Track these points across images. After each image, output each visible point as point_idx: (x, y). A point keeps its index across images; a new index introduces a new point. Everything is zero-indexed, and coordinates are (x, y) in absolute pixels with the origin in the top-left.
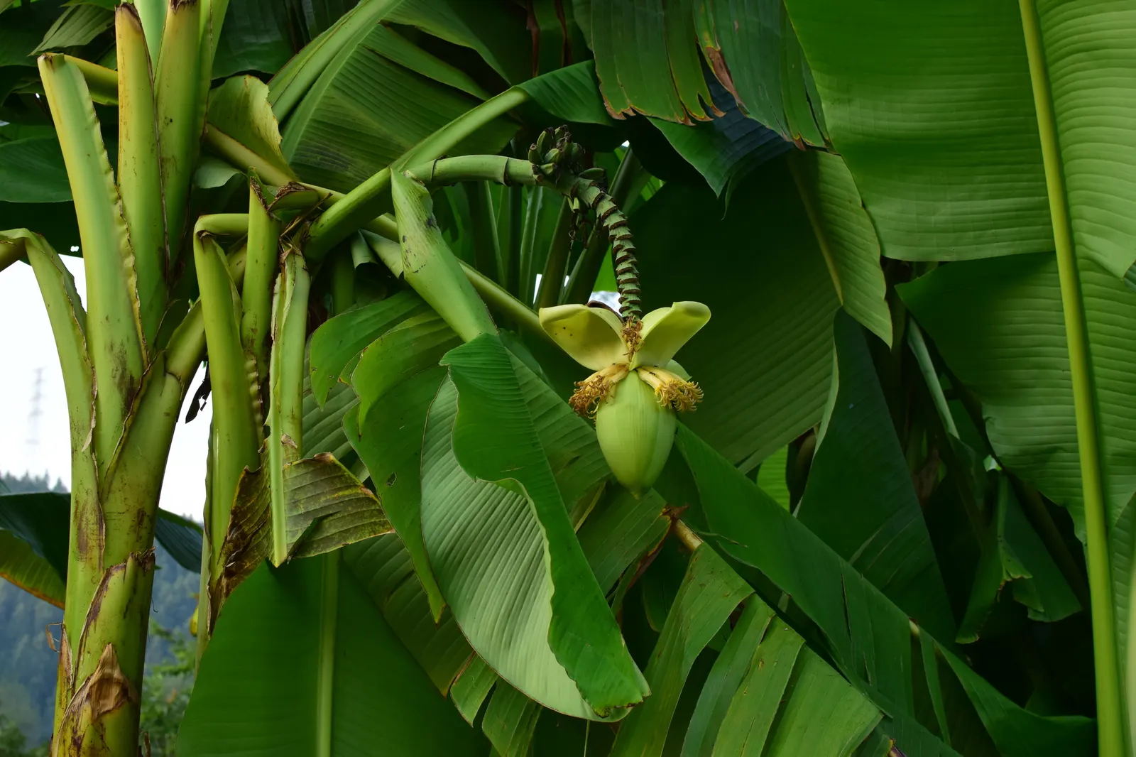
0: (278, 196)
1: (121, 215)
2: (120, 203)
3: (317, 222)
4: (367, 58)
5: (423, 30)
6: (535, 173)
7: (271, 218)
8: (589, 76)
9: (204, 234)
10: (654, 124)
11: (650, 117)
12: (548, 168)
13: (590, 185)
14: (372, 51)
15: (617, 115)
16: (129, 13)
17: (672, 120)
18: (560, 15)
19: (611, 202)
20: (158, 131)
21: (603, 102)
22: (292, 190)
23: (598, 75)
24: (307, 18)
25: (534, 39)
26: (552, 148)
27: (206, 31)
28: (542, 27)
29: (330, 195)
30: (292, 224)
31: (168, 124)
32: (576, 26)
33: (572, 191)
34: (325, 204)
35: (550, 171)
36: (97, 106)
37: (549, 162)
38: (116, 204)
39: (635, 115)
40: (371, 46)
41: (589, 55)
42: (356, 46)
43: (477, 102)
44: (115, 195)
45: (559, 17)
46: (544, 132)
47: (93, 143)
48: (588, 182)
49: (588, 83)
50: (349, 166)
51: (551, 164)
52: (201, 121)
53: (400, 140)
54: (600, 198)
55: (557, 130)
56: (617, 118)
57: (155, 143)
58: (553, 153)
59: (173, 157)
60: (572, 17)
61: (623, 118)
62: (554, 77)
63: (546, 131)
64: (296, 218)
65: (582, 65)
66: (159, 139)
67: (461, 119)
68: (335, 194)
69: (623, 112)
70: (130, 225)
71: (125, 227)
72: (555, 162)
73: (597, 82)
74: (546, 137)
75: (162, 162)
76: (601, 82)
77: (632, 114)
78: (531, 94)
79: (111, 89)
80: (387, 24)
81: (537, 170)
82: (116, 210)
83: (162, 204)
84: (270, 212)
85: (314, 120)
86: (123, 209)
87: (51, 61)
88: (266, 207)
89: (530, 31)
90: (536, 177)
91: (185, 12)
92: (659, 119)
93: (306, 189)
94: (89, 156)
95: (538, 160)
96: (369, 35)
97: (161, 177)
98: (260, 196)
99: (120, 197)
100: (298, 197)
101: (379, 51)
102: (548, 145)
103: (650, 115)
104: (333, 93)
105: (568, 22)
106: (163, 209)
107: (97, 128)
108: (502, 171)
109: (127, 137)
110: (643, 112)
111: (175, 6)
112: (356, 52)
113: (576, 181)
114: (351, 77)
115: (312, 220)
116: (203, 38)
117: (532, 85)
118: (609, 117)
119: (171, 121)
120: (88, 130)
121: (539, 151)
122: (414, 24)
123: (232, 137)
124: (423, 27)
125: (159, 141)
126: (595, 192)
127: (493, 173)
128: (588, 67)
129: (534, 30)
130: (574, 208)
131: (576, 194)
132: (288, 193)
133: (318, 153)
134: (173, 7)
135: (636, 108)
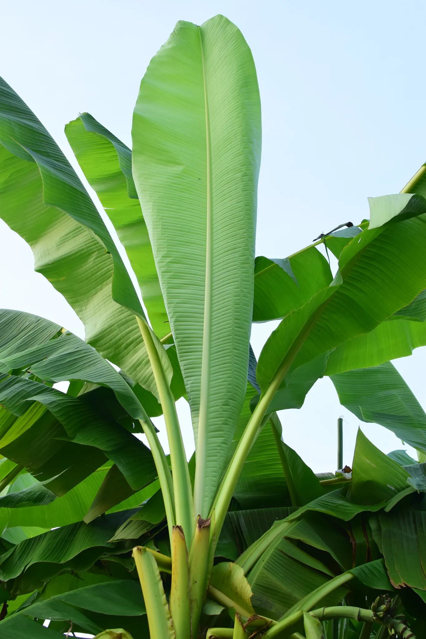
0: (248, 621)
1: (172, 626)
2: (171, 619)
3: (265, 634)
4: (280, 555)
5: (304, 542)
6: (374, 616)
7: (245, 632)
8: (382, 566)
9: (213, 637)
10: (415, 591)
11: (413, 588)
12: (381, 614)
13: (400, 623)
14: (281, 551)
15: (396, 586)
16: (179, 531)
17: (424, 590)
18: (366, 536)
19: (410, 632)
20: (190, 587)
21: (389, 580)
22: (255, 618)
23: (387, 567)
24: (243, 532)
25: (353, 547)
26: (383, 605)
27: (212, 540)
28: (357, 542)
29: (272, 622)
30: (252, 634)
31: (194, 583)
32: (373, 541)
33: (391, 625)
34: (269, 626)
35: (381, 616)
36: (161, 573)
37: (381, 611)
38: (169, 620)
39: (405, 586)
40: (280, 549)
41: (380, 556)
42: (273, 549)
43: (330, 578)
44: (169, 616)
45: (365, 537)
46: (378, 597)
47: (159, 590)
48: (399, 621)
49: (382, 570)
50: (273, 607)
51: (382, 613)
52: (208, 582)
53: (296, 595)
54: (405, 629)
55: (384, 596)
56: (397, 588)
57: (188, 592)
58: (383, 607)
59: (196, 599)
60: (371, 536)
61: (400, 588)
62: (366, 567)
63: (379, 597)
64: (254, 631)
65: (379, 561)
66: (190, 590)
67: (324, 586)
68: (274, 621)
69: (400, 585)
70: (176, 631)
71: (173, 631)
72: (384, 611)
73: (386, 569)
74: (379, 599)
75: (191, 601)
76: (388, 570)
77: (404, 586)
78: (356, 575)
79: (169, 566)
80: (287, 538)
81: (375, 615)
82: (169, 623)
83: (190, 622)
84: (244, 628)
85: (255, 584)
86: (172, 622)
87: (140, 550)
88: (243, 626)
89: (352, 543)
90: (374, 618)
91: (204, 531)
92: (418, 589)
93: (261, 618)
94: (157, 596)
95: (376, 610)
96: (279, 543)
97: (191, 608)
98: (240, 621)
99: (171, 617)
100: (257, 622)
101: (284, 551)
102: (380, 604)
103: (413, 587)
104: (265, 571)
105: (370, 539)
106: (190, 624)
107: (161, 584)
108: (357, 614)
109: (176, 588)
110: (409, 585)
111: (200, 528)
112: (274, 551)
113: (393, 621)
114: (271, 563)
115: (262, 633)
116: (211, 543)
117: (355, 570)
118: (393, 587)
119: (196, 582)
120: (156, 584)
121: (376, 606)
122: (300, 539)
123: (219, 590)
124: (304, 541)
125: (190, 591)
126: (402, 626)
127: (353, 615)
128: (381, 562)
129: (353, 543)
130: (392, 633)
131: (393, 627)
132: (253, 620)
133: (258, 600)
134: (199, 528)
135: (406, 583)
